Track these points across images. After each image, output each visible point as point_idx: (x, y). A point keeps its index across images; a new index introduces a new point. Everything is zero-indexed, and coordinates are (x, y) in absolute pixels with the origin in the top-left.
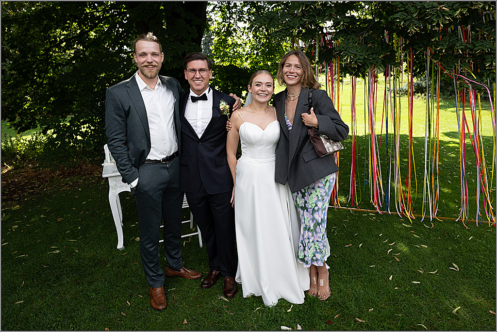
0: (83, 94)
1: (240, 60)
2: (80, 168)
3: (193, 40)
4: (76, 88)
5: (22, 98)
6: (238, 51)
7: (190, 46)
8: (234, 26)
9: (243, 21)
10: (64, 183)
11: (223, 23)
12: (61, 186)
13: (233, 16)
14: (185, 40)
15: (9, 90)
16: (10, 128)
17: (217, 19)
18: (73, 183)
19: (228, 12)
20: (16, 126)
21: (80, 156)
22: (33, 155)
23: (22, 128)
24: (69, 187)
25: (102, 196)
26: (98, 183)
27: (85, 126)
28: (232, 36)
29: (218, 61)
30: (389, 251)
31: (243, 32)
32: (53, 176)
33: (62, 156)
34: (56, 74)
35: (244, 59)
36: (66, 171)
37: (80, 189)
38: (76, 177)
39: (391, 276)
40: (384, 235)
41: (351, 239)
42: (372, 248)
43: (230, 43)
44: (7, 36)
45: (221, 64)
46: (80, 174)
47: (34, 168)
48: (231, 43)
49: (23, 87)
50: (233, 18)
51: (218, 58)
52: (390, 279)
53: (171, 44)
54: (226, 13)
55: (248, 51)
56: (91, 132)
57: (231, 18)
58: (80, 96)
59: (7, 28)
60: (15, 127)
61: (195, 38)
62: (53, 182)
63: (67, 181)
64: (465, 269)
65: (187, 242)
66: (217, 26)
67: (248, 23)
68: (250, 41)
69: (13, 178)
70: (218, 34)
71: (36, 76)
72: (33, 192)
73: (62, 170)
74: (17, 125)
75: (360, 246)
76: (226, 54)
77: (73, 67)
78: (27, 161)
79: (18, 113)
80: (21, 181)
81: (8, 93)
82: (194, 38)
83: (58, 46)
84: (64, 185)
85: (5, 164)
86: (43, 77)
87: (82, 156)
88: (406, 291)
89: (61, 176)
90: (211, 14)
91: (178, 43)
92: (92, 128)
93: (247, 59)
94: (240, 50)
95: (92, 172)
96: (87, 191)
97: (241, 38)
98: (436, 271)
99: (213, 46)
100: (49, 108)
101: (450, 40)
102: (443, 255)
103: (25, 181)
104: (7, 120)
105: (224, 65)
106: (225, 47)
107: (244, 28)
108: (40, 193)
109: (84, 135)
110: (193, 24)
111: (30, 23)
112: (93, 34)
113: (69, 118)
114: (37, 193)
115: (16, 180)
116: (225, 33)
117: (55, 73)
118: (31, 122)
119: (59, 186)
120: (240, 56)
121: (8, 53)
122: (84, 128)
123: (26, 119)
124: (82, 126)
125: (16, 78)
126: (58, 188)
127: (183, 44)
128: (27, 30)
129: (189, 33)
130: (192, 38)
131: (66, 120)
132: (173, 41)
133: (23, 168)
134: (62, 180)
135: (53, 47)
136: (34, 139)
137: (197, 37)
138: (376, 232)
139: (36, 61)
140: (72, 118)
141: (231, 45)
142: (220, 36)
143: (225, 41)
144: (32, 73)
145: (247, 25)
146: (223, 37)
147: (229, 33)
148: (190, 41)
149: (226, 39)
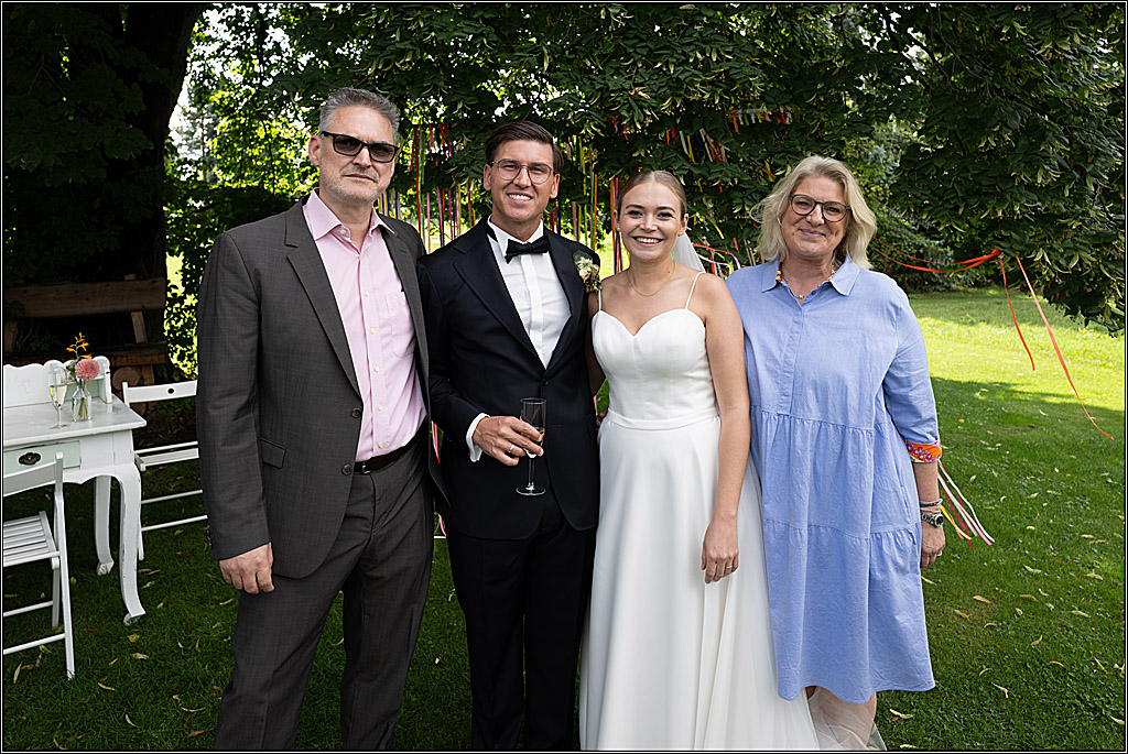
1: (288, 178)
6: (283, 157)
7: (119, 130)
11: (245, 87)
14: (107, 116)
19: (258, 61)
28: (268, 119)
29: (227, 177)
31: (297, 112)
35: (297, 176)
45: (234, 186)
48: (262, 136)
54: (252, 64)
66: (227, 94)
70: (229, 111)
76: (247, 162)
93: (304, 176)
94: (291, 155)
97: (290, 125)
105: (244, 186)
106: (246, 144)
120: (286, 168)
129: (120, 100)
130: (125, 112)
141: (264, 140)
142: (235, 116)
143: (249, 129)
146: (245, 119)
148: (120, 119)
149: (250, 123)
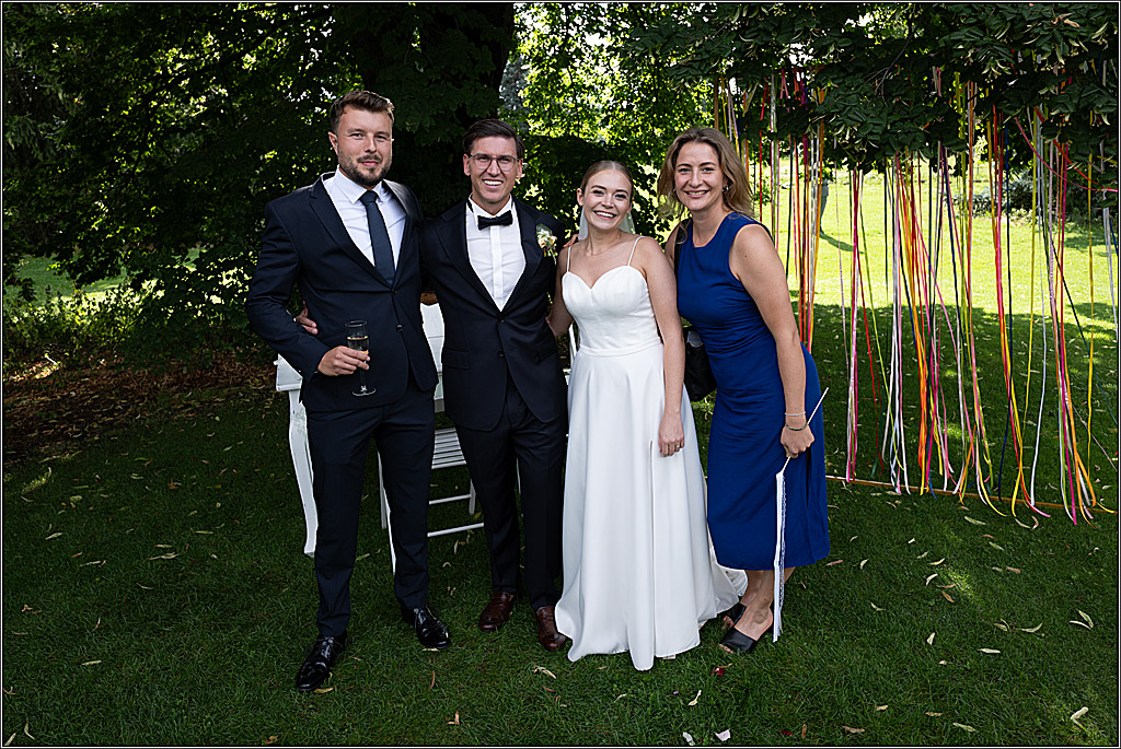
0: (226, 200)
1: (590, 123)
2: (217, 369)
3: (483, 79)
4: (210, 186)
5: (89, 206)
7: (476, 91)
8: (578, 44)
9: (599, 30)
10: (181, 403)
11: (551, 37)
12: (175, 410)
13: (576, 20)
14: (465, 77)
15: (59, 187)
16: (60, 273)
17: (537, 26)
18: (202, 403)
19: (563, 10)
20: (73, 270)
21: (217, 343)
22: (109, 337)
23: (87, 276)
24: (192, 412)
25: (269, 435)
26: (257, 405)
27: (231, 272)
28: (572, 67)
29: (537, 125)
30: (930, 578)
31: (598, 58)
32: (156, 387)
33: (176, 342)
34: (166, 152)
35: (598, 121)
36: (186, 375)
37: (217, 418)
38: (207, 390)
39: (932, 636)
40: (920, 542)
41: (842, 548)
42: (890, 570)
43: (567, 82)
44: (58, 63)
46: (217, 383)
47: (112, 368)
49: (90, 182)
50: (575, 24)
51: (537, 119)
52: (930, 641)
53: (432, 86)
54: (559, 13)
55: (608, 102)
56: (243, 288)
57: (571, 25)
58: (219, 203)
59: (56, 46)
60: (69, 271)
61: (489, 73)
62: (156, 401)
63: (188, 399)
64: (1109, 624)
65: (462, 543)
66: (536, 44)
67: (609, 35)
68: (614, 79)
69: (65, 388)
70: (538, 61)
71: (120, 156)
72: (111, 423)
73: (177, 373)
74: (74, 268)
75: (862, 564)
76: (556, 110)
77: (204, 138)
78: (96, 351)
79: (77, 240)
80: (84, 395)
81: (57, 194)
82: (486, 73)
83: (174, 88)
84: (182, 408)
85: (46, 356)
86: (136, 158)
87: (223, 343)
88: (966, 669)
89: (174, 388)
90: (524, 15)
91: (450, 84)
92: (246, 277)
93: (605, 122)
94: (592, 99)
95: (243, 379)
96: (234, 424)
98: (1038, 628)
99: (526, 90)
100: (148, 230)
101: (1081, 92)
102: (1056, 592)
103: (92, 395)
104: (54, 255)
105: (552, 134)
106: (553, 93)
107: (601, 48)
108: (127, 425)
109: (226, 293)
110: (482, 39)
111: (111, 34)
112: (250, 60)
113: (194, 254)
114: (121, 425)
115: (73, 394)
116: (555, 60)
117: (163, 149)
118: (107, 262)
119: (169, 409)
120: (587, 113)
121: (53, 101)
122: (228, 277)
123: (96, 254)
124: (224, 274)
125: (76, 160)
126: (167, 415)
127: (460, 86)
128: (104, 50)
129: (475, 62)
130: (480, 73)
131: (189, 259)
132: (437, 82)
133: (87, 366)
134: (177, 396)
135: (162, 89)
136: (112, 302)
137: (492, 72)
138: (901, 536)
139: (122, 123)
140: (201, 253)
141: (569, 88)
142: (543, 66)
143: (556, 77)
144: (111, 148)
145: (607, 41)
146: (551, 70)
147: (564, 59)
148: (476, 80)
149: (557, 73)
